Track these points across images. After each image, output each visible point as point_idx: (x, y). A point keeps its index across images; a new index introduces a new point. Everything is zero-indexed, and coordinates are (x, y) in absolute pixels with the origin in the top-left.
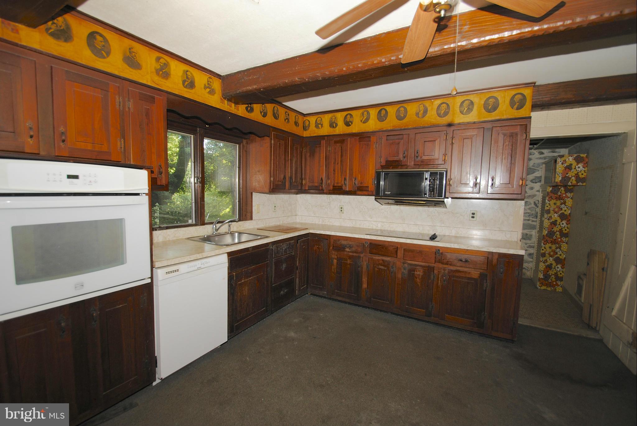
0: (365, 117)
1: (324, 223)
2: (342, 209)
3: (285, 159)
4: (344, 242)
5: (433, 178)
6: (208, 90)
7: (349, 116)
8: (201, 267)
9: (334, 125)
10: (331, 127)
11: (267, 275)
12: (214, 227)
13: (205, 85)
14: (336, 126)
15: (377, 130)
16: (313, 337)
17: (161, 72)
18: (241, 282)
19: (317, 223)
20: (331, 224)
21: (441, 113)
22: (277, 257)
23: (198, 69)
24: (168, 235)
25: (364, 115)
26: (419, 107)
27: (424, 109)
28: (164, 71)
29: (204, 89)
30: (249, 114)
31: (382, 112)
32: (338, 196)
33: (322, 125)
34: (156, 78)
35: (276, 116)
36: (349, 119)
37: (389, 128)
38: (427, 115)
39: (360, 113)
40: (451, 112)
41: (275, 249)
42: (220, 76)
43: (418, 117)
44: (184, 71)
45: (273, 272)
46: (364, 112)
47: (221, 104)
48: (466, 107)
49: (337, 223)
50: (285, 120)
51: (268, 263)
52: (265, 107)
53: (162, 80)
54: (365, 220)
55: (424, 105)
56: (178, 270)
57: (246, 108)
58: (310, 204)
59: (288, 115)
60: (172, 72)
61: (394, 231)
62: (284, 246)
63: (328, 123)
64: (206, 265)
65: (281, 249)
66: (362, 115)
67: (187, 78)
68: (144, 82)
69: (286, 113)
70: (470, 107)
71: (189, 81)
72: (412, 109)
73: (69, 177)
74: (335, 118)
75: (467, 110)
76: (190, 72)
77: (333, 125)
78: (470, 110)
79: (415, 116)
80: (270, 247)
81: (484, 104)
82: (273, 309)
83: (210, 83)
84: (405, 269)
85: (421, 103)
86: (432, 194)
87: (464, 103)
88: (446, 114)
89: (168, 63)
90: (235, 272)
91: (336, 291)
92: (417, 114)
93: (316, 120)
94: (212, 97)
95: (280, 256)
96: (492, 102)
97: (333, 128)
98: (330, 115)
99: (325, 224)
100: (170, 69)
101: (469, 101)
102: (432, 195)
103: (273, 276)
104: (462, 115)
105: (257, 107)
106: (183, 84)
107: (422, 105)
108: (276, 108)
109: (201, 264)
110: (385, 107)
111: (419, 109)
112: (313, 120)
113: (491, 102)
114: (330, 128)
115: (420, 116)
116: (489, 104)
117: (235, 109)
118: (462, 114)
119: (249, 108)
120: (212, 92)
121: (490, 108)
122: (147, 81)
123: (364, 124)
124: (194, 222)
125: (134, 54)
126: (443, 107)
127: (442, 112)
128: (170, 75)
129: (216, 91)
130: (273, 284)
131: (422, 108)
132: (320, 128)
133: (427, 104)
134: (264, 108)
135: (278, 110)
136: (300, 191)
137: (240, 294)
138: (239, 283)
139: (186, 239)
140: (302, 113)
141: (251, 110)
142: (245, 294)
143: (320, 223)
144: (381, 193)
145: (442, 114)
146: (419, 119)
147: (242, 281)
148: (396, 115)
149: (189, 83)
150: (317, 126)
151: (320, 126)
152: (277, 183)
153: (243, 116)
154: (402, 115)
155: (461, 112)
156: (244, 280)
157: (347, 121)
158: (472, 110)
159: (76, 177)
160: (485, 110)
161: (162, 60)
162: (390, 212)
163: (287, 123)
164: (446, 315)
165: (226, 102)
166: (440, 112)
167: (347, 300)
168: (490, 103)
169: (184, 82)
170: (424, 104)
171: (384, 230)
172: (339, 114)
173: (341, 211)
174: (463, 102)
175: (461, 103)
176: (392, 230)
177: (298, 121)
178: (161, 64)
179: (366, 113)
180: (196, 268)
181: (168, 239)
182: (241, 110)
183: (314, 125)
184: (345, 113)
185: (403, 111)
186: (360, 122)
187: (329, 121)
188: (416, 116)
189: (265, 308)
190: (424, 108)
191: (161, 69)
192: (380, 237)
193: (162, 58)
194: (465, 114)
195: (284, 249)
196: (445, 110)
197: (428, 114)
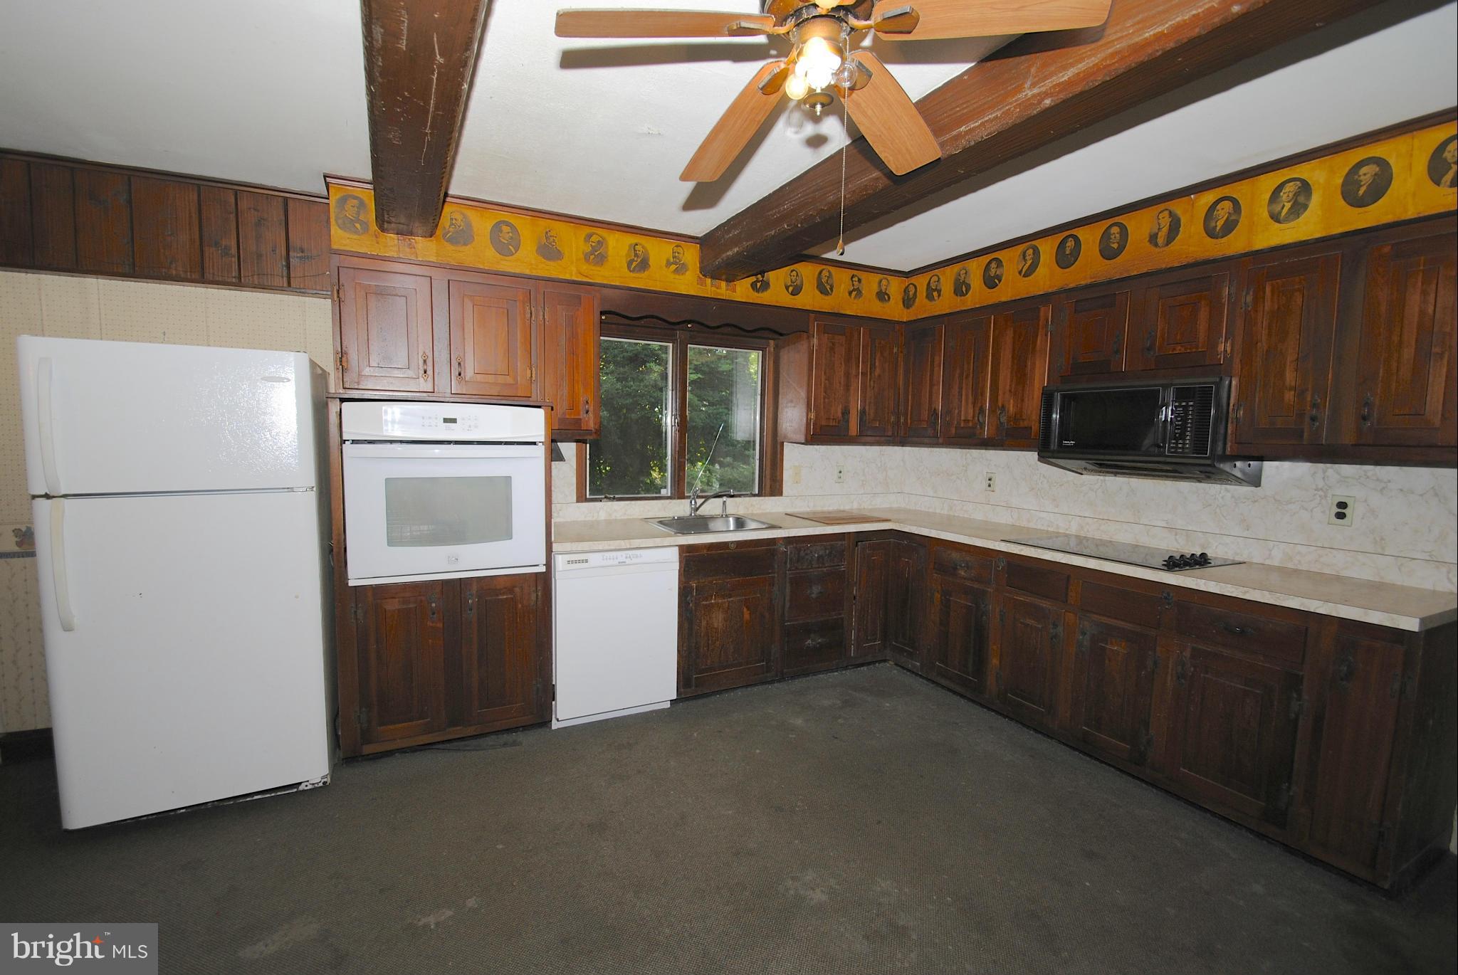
0: (1029, 262)
1: (951, 513)
2: (991, 482)
3: (847, 375)
4: (955, 555)
5: (1184, 404)
6: (673, 267)
7: (994, 265)
8: (625, 562)
9: (964, 289)
10: (957, 295)
11: (771, 600)
12: (693, 503)
13: (668, 261)
14: (967, 291)
15: (1054, 289)
16: (833, 737)
17: (592, 257)
18: (708, 602)
19: (938, 511)
20: (966, 516)
21: (1216, 226)
22: (797, 568)
23: (654, 237)
24: (615, 510)
25: (1027, 258)
26: (1159, 219)
27: (1170, 222)
28: (596, 254)
29: (666, 266)
30: (760, 295)
31: (1067, 245)
32: (983, 451)
33: (939, 292)
34: (585, 267)
35: (824, 289)
36: (993, 271)
37: (1083, 283)
38: (1179, 237)
39: (1020, 251)
40: (1243, 220)
41: (791, 553)
42: (697, 238)
43: (1156, 245)
44: (630, 246)
45: (788, 598)
46: (1028, 249)
47: (699, 286)
48: (1289, 202)
49: (978, 514)
50: (850, 293)
51: (774, 577)
52: (797, 275)
53: (593, 268)
54: (1042, 509)
55: (1170, 212)
56: (587, 561)
57: (751, 285)
58: (927, 468)
59: (859, 281)
60: (611, 252)
61: (1111, 541)
62: (817, 551)
63: (952, 285)
64: (635, 561)
65: (806, 554)
66: (1022, 257)
67: (636, 255)
68: (568, 277)
69: (852, 278)
70: (1301, 199)
71: (639, 260)
72: (1138, 227)
73: (446, 420)
74: (966, 273)
75: (1289, 209)
76: (640, 244)
77: (961, 288)
78: (1298, 208)
79: (1148, 244)
80: (780, 547)
81: (1344, 184)
82: (785, 670)
83: (677, 254)
84: (1084, 634)
85: (1162, 206)
86: (1180, 446)
87: (1283, 191)
88: (1229, 227)
89: (604, 239)
90: (696, 582)
91: (937, 663)
92: (1153, 239)
93: (927, 282)
94: (681, 277)
95: (805, 569)
96: (1369, 175)
97: (961, 296)
98: (956, 268)
99: (954, 516)
100: (607, 247)
101: (1298, 183)
102: (1180, 448)
103: (787, 605)
104: (1277, 225)
105: (777, 278)
106: (629, 267)
107: (1166, 213)
108: (825, 273)
109: (626, 558)
110: (1074, 232)
111: (1159, 224)
112: (921, 282)
113: (1365, 174)
114: (956, 297)
115: (1160, 241)
116: (1361, 181)
117: (727, 290)
118: (1279, 222)
119: (759, 284)
120: (681, 269)
121: (1361, 192)
122: (572, 275)
123: (1026, 279)
124: (669, 495)
125: (552, 239)
126: (1223, 209)
127: (1220, 224)
128: (606, 258)
129: (690, 267)
130: (788, 621)
131: (1165, 221)
132: (936, 298)
133: (1178, 207)
134: (794, 278)
135: (830, 276)
136: (891, 439)
137: (705, 622)
138: (704, 603)
139: (641, 519)
140: (900, 272)
141: (766, 286)
142: (716, 625)
143: (945, 512)
144: (1054, 445)
145: (1218, 228)
146: (1157, 250)
147: (711, 600)
148: (1100, 245)
149: (639, 263)
150: (930, 297)
151: (935, 294)
152: (824, 423)
153: (744, 301)
154: (1115, 246)
155: (1272, 217)
156: (715, 600)
157: (989, 275)
158: (1305, 207)
159: (454, 421)
160: (1345, 200)
161: (594, 238)
162: (1103, 492)
163: (855, 297)
164: (1181, 769)
165: (709, 281)
166: (1213, 224)
167: (958, 689)
168: (1362, 178)
169: (630, 263)
170: (1172, 208)
171: (1085, 537)
172: (975, 263)
173: (989, 486)
174: (1280, 187)
175: (1273, 193)
176: (1105, 537)
177: (886, 289)
178: (593, 244)
179: (1030, 251)
180: (616, 562)
181: (613, 517)
182: (742, 291)
183: (925, 294)
184: (986, 259)
185: (1118, 235)
186: (1018, 274)
187: (952, 282)
188: (1151, 243)
189: (764, 663)
190: (1170, 220)
191: (594, 250)
192: (1028, 548)
193: (594, 233)
194: (1287, 219)
195: (816, 555)
196: (1226, 216)
197: (1180, 233)
